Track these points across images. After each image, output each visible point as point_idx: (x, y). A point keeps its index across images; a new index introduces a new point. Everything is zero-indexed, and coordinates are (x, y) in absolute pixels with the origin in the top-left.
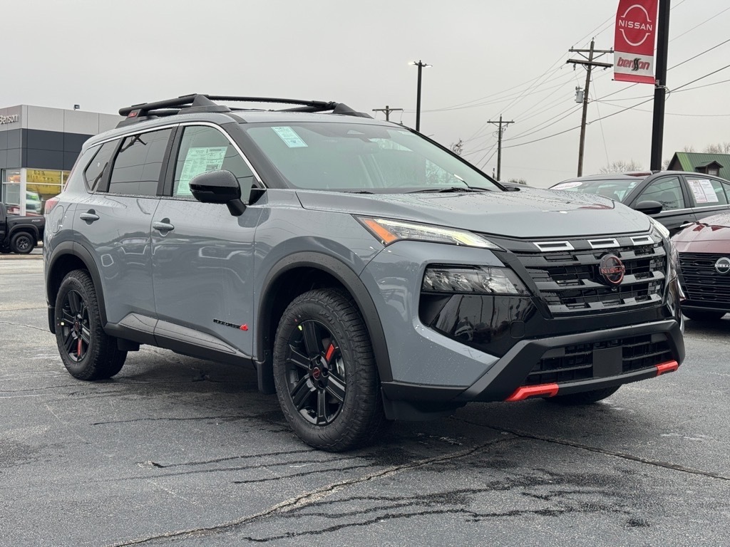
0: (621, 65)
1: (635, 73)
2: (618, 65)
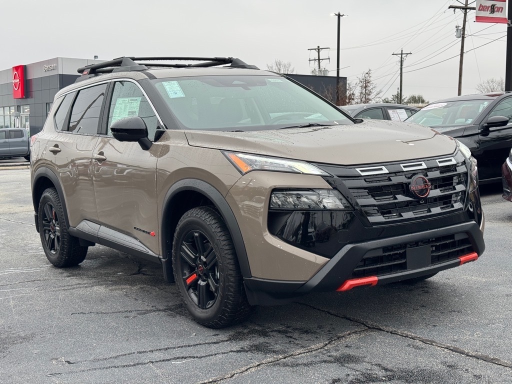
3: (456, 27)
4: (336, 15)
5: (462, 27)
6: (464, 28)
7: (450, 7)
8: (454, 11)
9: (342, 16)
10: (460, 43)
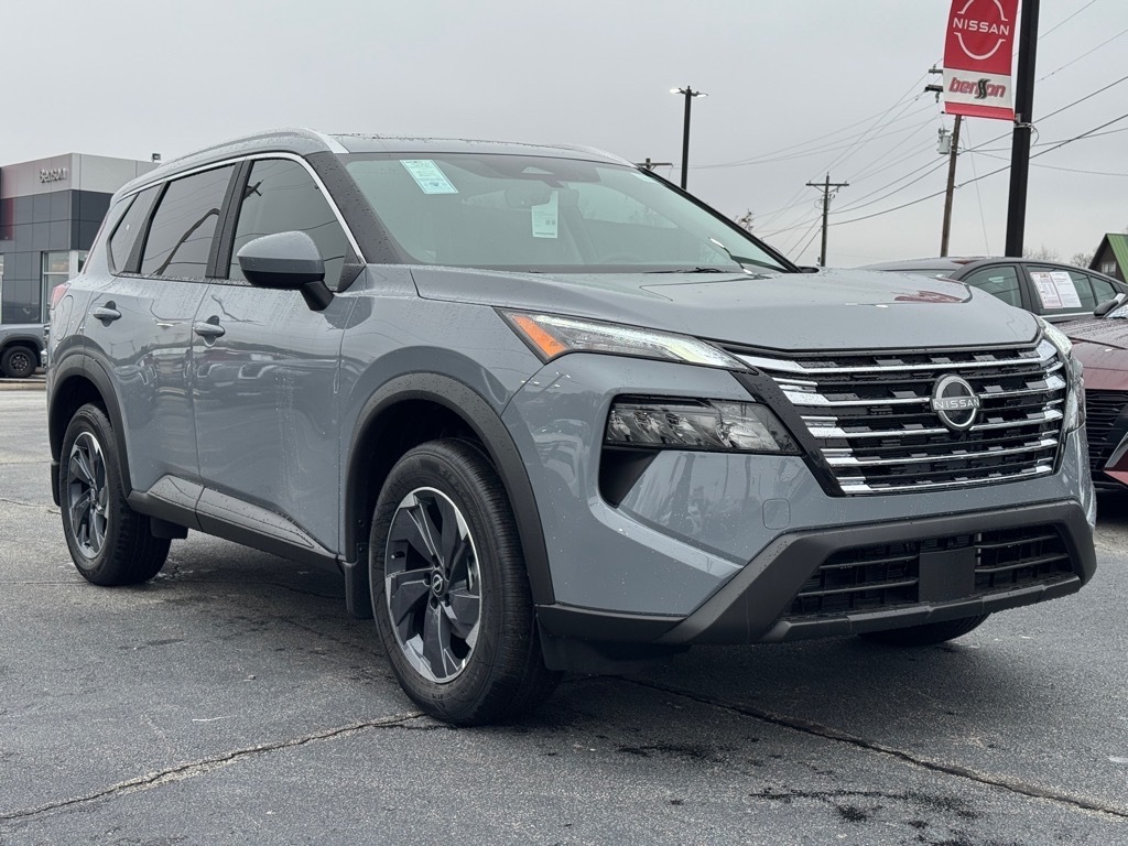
0: (956, 91)
1: (980, 102)
2: (951, 89)
3: (940, 131)
4: (682, 92)
5: (952, 131)
6: (956, 135)
7: (927, 89)
8: (937, 96)
9: (695, 95)
10: (948, 165)
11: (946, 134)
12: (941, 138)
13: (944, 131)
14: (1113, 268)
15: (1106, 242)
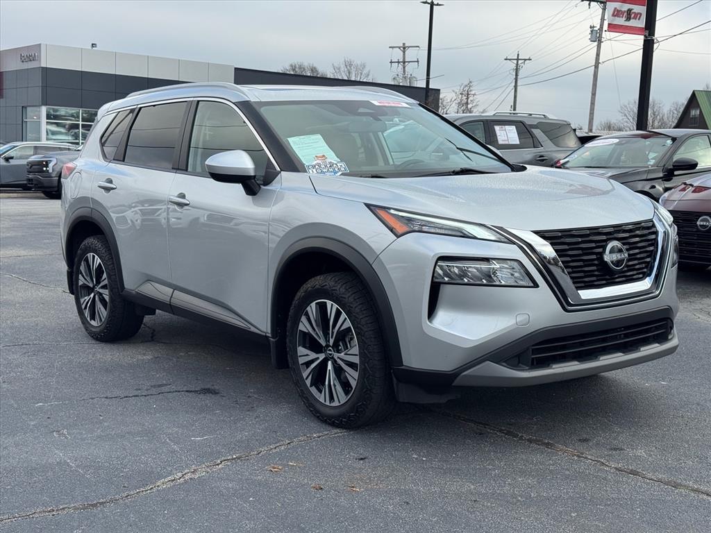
3: (591, 27)
4: (428, 3)
5: (598, 27)
6: (601, 29)
8: (589, 5)
9: (436, 5)
10: (596, 49)
11: (595, 29)
12: (592, 31)
13: (594, 27)
14: (698, 112)
15: (693, 95)
